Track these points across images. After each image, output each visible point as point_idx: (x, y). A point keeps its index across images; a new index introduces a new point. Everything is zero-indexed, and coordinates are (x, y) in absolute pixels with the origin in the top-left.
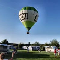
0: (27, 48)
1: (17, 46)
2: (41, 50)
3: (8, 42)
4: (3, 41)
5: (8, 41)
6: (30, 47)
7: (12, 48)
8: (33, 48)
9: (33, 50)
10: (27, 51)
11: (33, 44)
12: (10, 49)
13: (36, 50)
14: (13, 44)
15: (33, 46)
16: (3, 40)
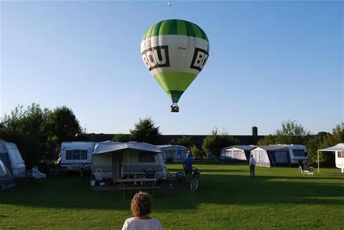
0: (243, 157)
1: (199, 146)
2: (315, 165)
3: (156, 130)
4: (138, 127)
5: (155, 126)
6: (258, 149)
7: (176, 156)
8: (271, 154)
9: (272, 165)
10: (248, 167)
11: (274, 133)
12: (169, 161)
13: (288, 164)
14: (180, 136)
15: (272, 147)
16: (138, 122)
